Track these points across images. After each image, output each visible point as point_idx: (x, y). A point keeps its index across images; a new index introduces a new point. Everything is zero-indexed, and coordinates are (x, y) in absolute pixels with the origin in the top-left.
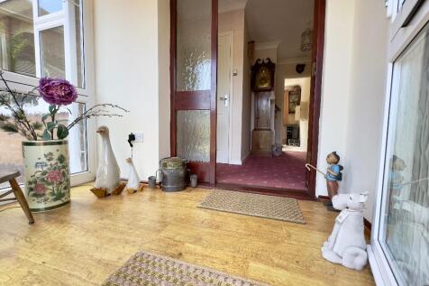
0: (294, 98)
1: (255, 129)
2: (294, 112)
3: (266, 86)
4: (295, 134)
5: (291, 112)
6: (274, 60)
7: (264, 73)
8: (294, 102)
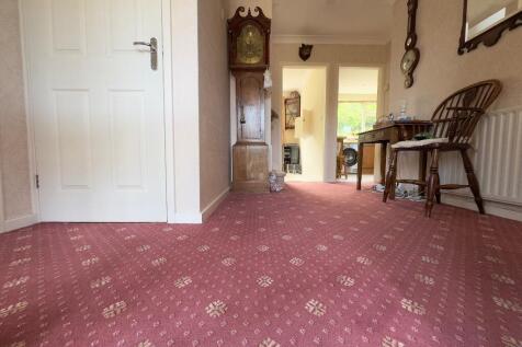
0: (291, 108)
1: (238, 144)
2: (293, 128)
3: (254, 61)
4: (294, 158)
5: (290, 127)
6: (268, 14)
7: (250, 36)
8: (292, 114)
